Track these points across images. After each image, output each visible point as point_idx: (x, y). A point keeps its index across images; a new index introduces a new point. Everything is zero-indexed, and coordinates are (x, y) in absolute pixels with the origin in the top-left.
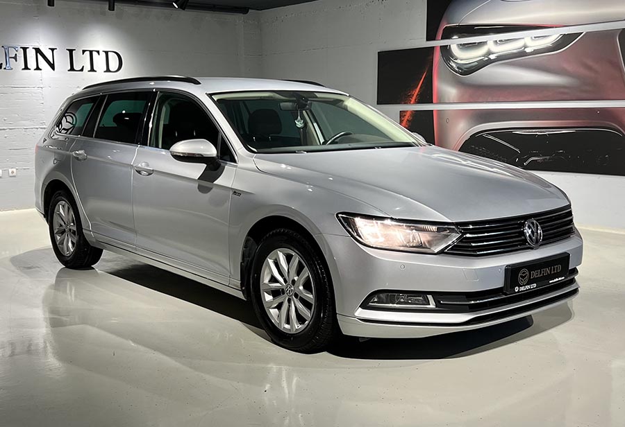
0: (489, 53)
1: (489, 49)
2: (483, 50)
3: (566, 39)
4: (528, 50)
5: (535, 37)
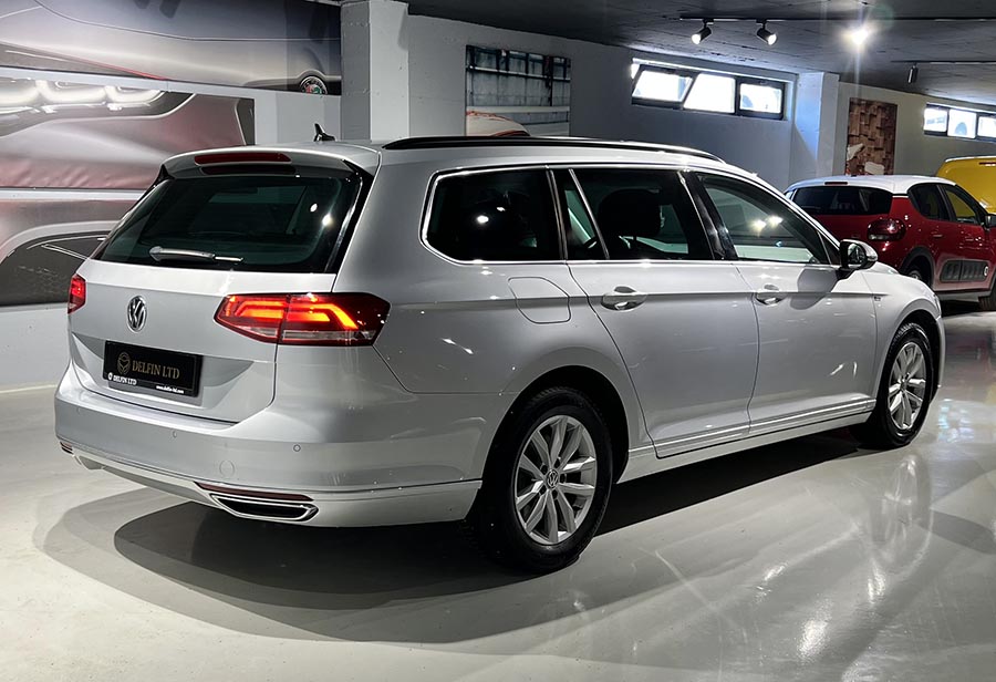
0: (41, 101)
1: (40, 95)
2: (29, 95)
3: (171, 99)
4: (113, 107)
5: (122, 88)
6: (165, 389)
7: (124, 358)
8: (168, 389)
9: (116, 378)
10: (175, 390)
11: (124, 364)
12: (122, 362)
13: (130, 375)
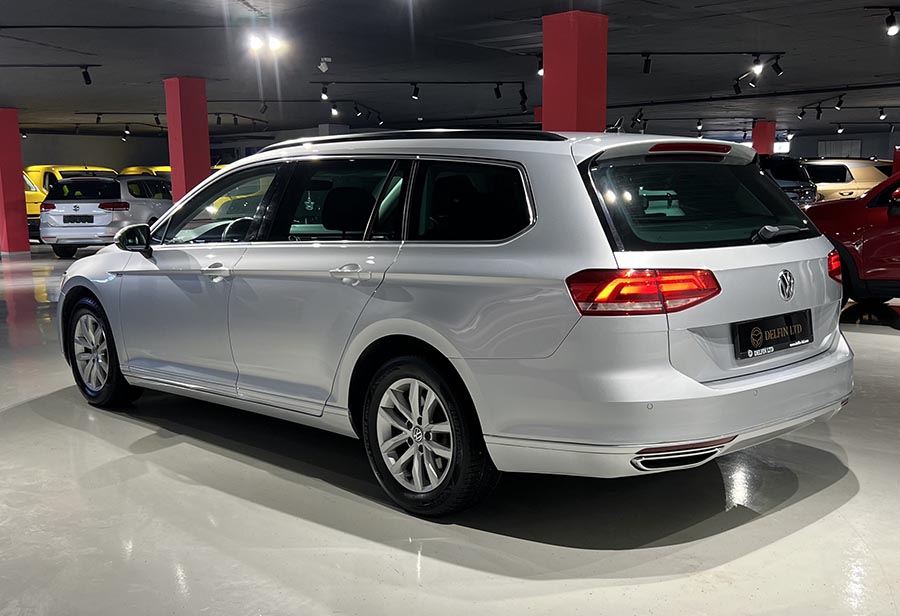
6: (797, 344)
7: (757, 333)
8: (799, 343)
9: (757, 353)
10: (803, 342)
11: (757, 338)
12: (754, 337)
13: (765, 345)
